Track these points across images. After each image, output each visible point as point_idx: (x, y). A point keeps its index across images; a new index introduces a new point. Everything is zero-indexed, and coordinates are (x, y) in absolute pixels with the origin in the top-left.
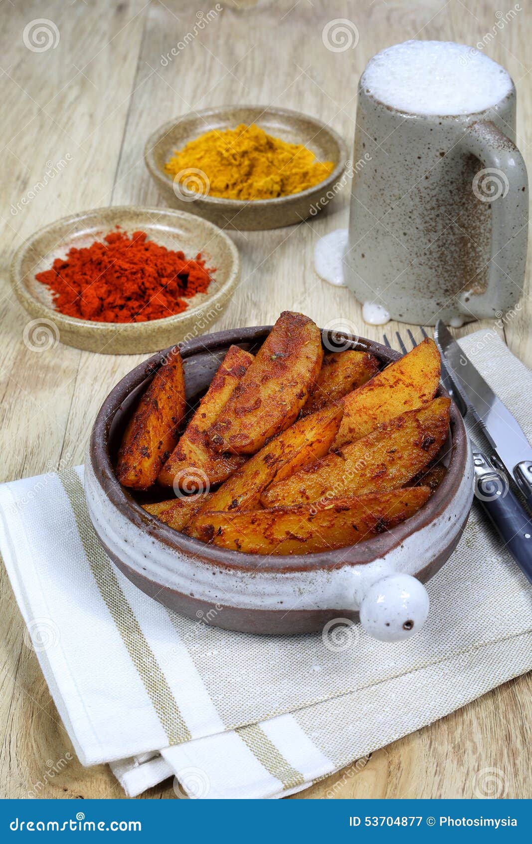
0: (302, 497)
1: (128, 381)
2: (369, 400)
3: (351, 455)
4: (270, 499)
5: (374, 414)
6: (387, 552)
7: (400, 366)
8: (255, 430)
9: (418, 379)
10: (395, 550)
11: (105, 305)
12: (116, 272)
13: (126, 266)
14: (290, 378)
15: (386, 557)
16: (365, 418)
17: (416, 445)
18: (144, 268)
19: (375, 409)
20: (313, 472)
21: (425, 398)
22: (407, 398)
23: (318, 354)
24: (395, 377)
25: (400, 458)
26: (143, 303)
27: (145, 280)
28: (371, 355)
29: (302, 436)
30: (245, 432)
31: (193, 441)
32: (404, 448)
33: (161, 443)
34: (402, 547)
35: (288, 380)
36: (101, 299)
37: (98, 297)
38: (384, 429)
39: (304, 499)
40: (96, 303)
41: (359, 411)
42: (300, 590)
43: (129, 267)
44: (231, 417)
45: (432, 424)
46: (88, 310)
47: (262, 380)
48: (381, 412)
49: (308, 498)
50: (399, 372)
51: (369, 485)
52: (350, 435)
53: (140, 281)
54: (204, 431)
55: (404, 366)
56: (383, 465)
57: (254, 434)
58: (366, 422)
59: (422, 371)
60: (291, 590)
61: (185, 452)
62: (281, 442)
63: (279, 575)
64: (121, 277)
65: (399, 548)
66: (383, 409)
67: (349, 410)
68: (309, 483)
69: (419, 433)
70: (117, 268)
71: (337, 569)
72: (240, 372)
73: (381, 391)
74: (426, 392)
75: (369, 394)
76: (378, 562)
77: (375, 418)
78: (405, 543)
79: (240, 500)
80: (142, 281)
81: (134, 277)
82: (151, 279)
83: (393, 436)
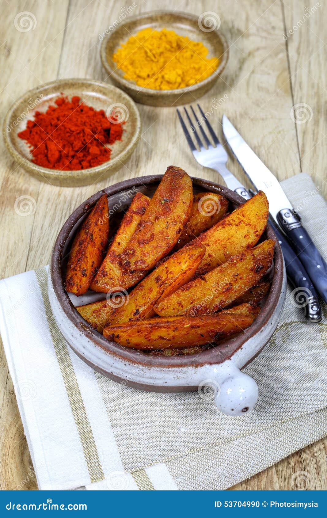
0: (179, 306)
1: (73, 219)
2: (222, 235)
3: (210, 278)
4: (159, 309)
5: (224, 244)
6: (232, 354)
7: (242, 211)
8: (150, 257)
9: (253, 220)
10: (238, 352)
11: (63, 155)
12: (68, 132)
13: (73, 129)
14: (173, 218)
15: (232, 358)
16: (219, 247)
17: (251, 270)
18: (84, 129)
19: (225, 241)
20: (186, 291)
21: (257, 233)
22: (247, 233)
23: (190, 200)
24: (239, 218)
25: (241, 279)
26: (85, 153)
27: (85, 138)
28: (223, 198)
29: (179, 266)
30: (144, 258)
31: (112, 262)
32: (243, 273)
33: (93, 262)
34: (242, 349)
35: (171, 220)
36: (60, 152)
37: (58, 150)
38: (232, 262)
39: (180, 307)
40: (57, 155)
41: (216, 242)
42: (177, 377)
43: (75, 129)
44: (135, 246)
45: (263, 257)
46: (53, 159)
47: (155, 219)
48: (229, 242)
49: (182, 307)
50: (242, 215)
51: (221, 296)
52: (209, 259)
53: (83, 139)
54: (119, 255)
55: (245, 211)
56: (230, 283)
57: (150, 260)
58: (219, 250)
59: (257, 214)
60: (172, 377)
61: (107, 270)
62: (166, 268)
63: (165, 369)
64: (71, 136)
65: (240, 350)
66: (231, 240)
67: (209, 242)
68: (183, 297)
69: (254, 262)
70: (68, 130)
71: (201, 366)
72: (142, 212)
73: (230, 228)
74: (259, 230)
75: (222, 230)
76: (227, 362)
77: (226, 247)
78: (243, 346)
79: (141, 310)
80: (84, 138)
81: (79, 136)
82: (89, 137)
83: (237, 265)
